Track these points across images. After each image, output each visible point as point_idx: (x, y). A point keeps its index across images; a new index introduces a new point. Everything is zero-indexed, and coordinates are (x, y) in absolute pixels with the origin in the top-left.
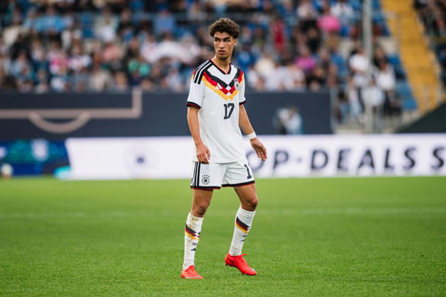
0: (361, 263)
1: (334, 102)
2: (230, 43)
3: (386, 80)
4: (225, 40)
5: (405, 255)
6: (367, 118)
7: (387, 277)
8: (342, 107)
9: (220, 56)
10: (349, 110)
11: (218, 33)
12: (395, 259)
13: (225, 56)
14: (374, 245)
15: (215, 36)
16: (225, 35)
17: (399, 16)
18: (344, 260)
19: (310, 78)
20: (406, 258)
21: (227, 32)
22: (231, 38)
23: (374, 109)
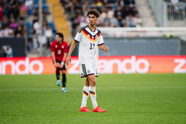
0: (39, 111)
1: (26, 42)
2: (95, 19)
3: (49, 33)
4: (93, 17)
5: (58, 108)
6: (40, 50)
7: (50, 117)
8: (30, 45)
9: (91, 24)
10: (32, 46)
11: (90, 15)
12: (53, 110)
13: (93, 24)
14: (44, 104)
15: (89, 16)
16: (92, 15)
17: (54, 6)
18: (32, 110)
19: (16, 32)
20: (58, 109)
21: (94, 14)
22: (95, 17)
23: (44, 45)
